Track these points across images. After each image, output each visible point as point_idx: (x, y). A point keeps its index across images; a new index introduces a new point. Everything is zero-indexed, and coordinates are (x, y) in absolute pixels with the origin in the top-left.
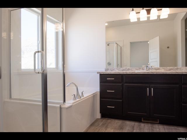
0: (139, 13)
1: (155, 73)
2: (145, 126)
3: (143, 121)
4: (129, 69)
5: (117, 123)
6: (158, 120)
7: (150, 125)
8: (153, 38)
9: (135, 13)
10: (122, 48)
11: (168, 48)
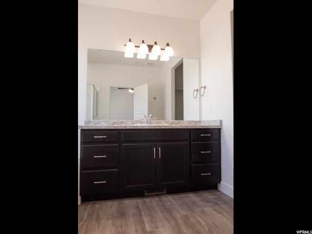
0: (139, 47)
1: (163, 128)
2: (151, 201)
3: (146, 194)
4: (122, 122)
5: (111, 207)
6: (165, 190)
7: (157, 199)
8: (138, 86)
9: (134, 46)
10: (99, 93)
11: (155, 98)
